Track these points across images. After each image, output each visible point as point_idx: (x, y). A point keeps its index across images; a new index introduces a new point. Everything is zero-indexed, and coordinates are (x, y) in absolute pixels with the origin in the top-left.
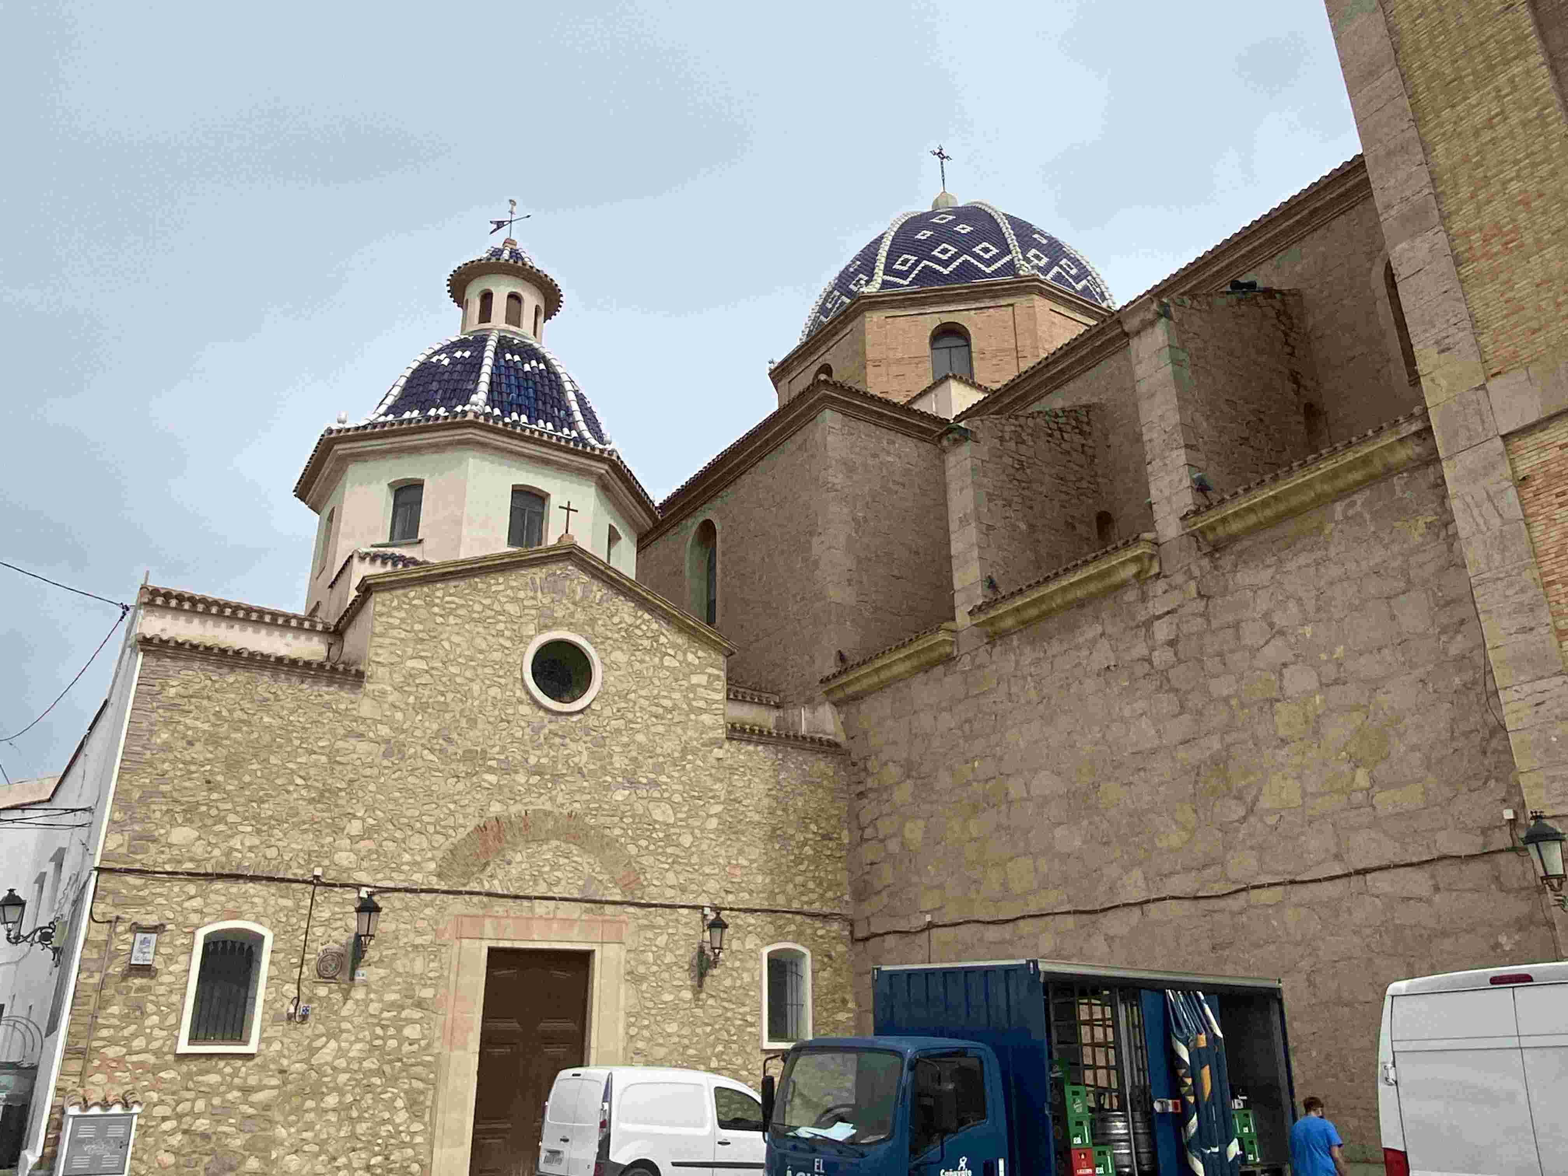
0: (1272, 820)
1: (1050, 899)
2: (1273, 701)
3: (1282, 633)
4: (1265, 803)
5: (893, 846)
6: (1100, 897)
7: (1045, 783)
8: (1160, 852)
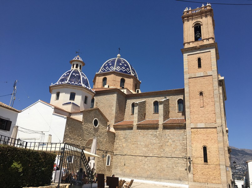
0: (166, 152)
1: (141, 154)
2: (168, 142)
3: (169, 136)
4: (165, 150)
5: (121, 146)
6: (147, 155)
7: (142, 143)
8: (154, 152)
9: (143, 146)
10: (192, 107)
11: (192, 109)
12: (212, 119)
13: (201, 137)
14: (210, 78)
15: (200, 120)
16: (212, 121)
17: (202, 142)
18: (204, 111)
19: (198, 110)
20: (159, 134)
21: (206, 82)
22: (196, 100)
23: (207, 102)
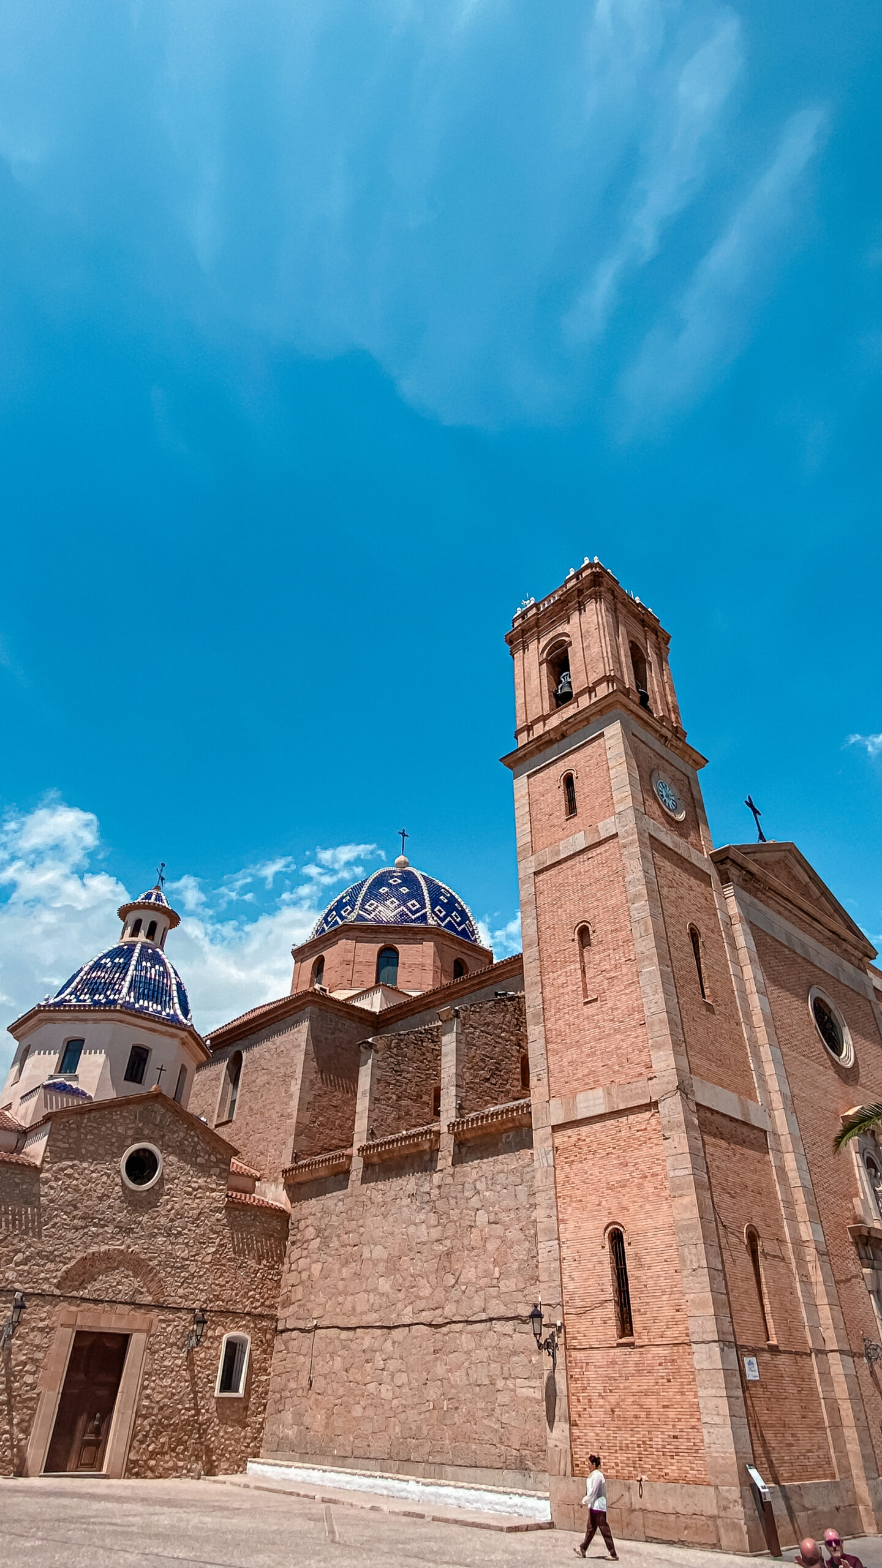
0: (463, 1288)
1: (372, 1318)
2: (471, 1227)
3: (478, 1193)
4: (462, 1279)
5: (305, 1275)
6: (393, 1319)
7: (379, 1252)
8: (420, 1298)
9: (381, 1268)
10: (553, 1011)
11: (553, 1019)
12: (634, 1057)
13: (596, 1171)
14: (612, 850)
15: (586, 1072)
16: (638, 1070)
17: (604, 1203)
18: (601, 1023)
19: (577, 1021)
20: (439, 1187)
21: (597, 874)
22: (568, 969)
23: (607, 967)
